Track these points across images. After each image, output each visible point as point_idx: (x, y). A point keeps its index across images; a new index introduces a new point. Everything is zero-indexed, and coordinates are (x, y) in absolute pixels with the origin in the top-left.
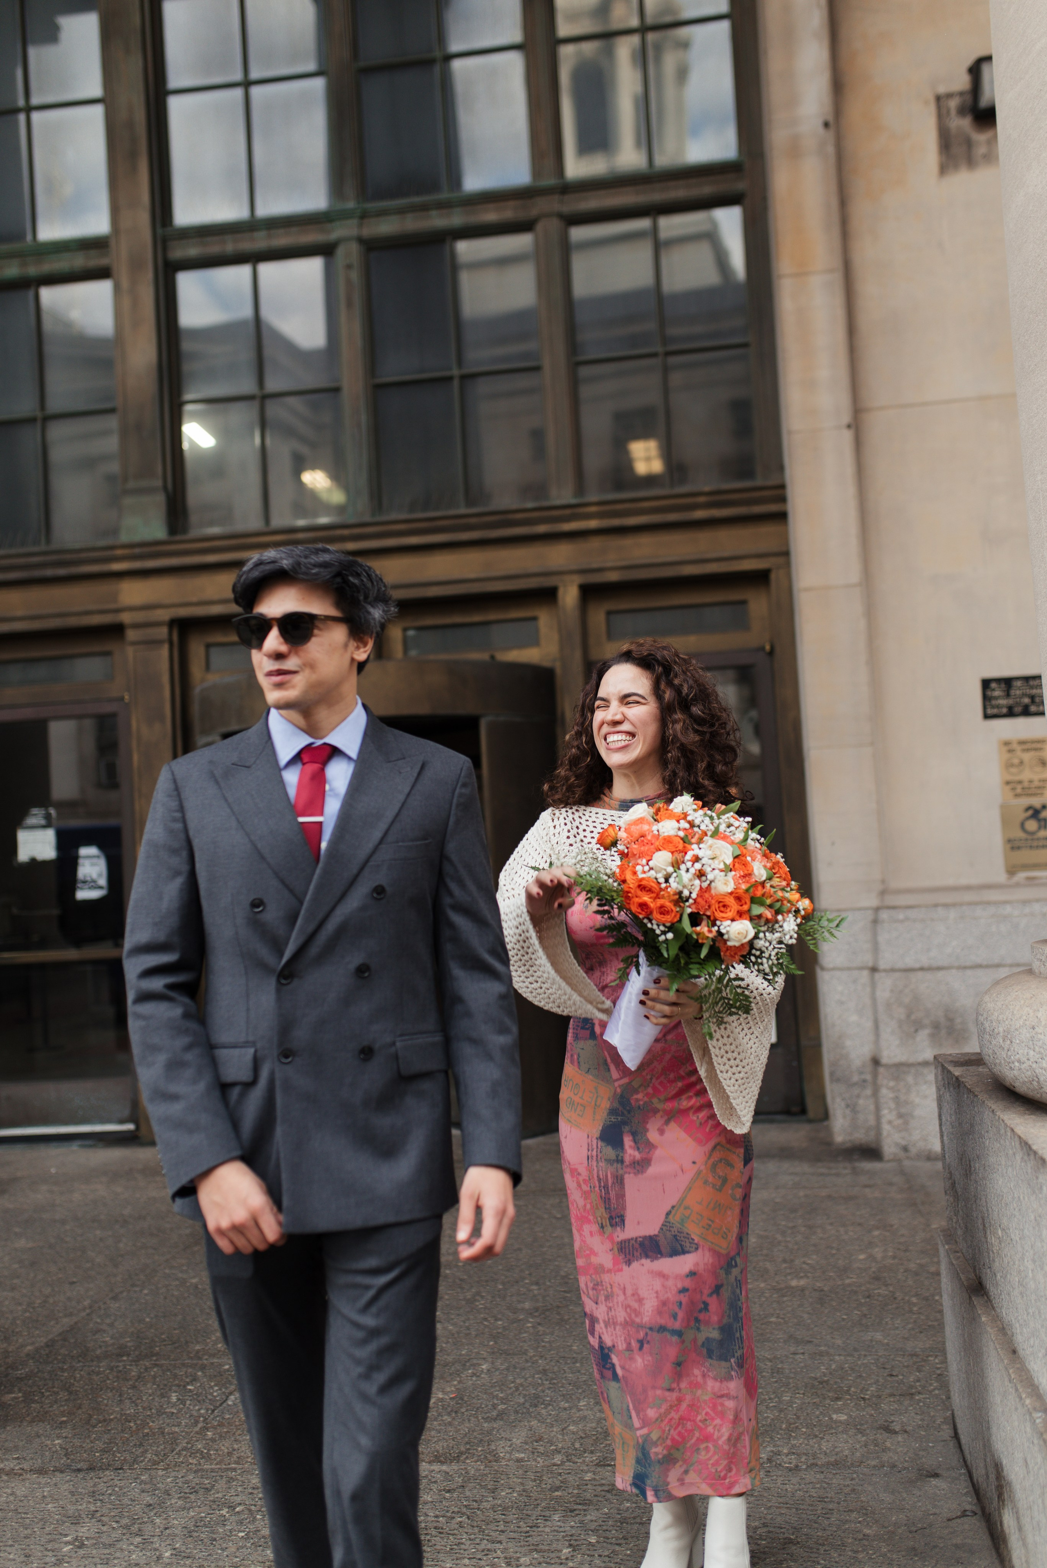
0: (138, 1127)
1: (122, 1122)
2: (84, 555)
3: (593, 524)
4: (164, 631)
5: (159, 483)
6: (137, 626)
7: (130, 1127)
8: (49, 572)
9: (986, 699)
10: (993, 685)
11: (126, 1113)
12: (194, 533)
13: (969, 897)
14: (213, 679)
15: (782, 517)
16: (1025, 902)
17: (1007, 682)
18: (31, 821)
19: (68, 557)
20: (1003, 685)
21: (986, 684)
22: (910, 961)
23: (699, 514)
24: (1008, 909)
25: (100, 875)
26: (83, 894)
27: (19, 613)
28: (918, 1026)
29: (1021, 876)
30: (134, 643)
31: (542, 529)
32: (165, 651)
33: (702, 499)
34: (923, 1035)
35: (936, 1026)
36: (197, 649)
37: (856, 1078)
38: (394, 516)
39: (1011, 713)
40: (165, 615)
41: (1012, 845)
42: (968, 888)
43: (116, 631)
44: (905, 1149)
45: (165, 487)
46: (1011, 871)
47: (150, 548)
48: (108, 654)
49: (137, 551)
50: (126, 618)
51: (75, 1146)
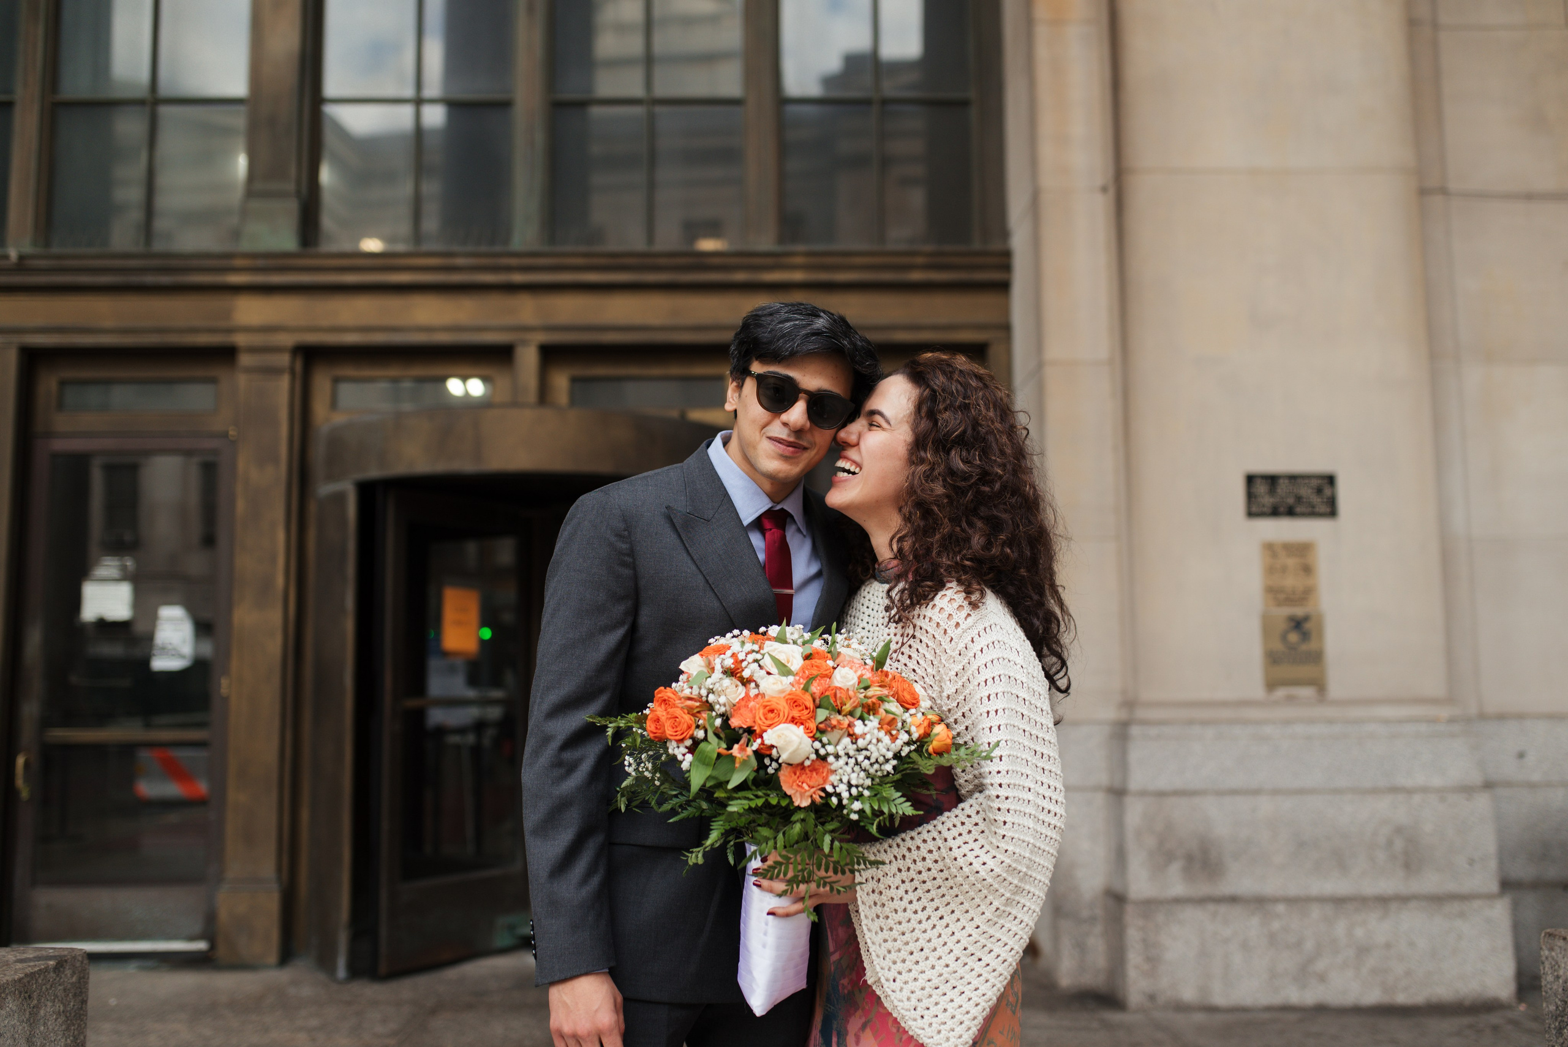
0: (213, 947)
1: (192, 938)
2: (195, 263)
3: (798, 276)
4: (285, 359)
5: (291, 187)
6: (253, 350)
7: (201, 946)
8: (150, 279)
9: (1250, 496)
10: (1259, 481)
11: (197, 927)
12: (326, 247)
13: (1226, 713)
14: (339, 419)
15: (1004, 287)
16: (1287, 722)
17: (1272, 480)
18: (101, 571)
19: (174, 263)
20: (1270, 481)
21: (1250, 479)
22: (1163, 783)
23: (916, 276)
24: (1268, 730)
25: (184, 642)
26: (160, 664)
27: (108, 324)
28: (1170, 857)
29: (1281, 693)
30: (249, 370)
31: (740, 277)
32: (284, 382)
33: (920, 260)
34: (1175, 868)
35: (1189, 858)
36: (322, 382)
37: (1085, 913)
38: (568, 248)
39: (1275, 512)
40: (288, 340)
41: (1272, 659)
42: (1224, 704)
43: (226, 354)
44: (1152, 997)
45: (298, 193)
46: (1271, 685)
47: (275, 261)
48: (213, 381)
49: (260, 263)
50: (240, 339)
51: (131, 968)
